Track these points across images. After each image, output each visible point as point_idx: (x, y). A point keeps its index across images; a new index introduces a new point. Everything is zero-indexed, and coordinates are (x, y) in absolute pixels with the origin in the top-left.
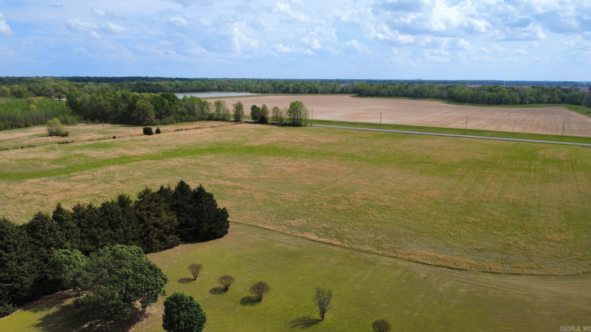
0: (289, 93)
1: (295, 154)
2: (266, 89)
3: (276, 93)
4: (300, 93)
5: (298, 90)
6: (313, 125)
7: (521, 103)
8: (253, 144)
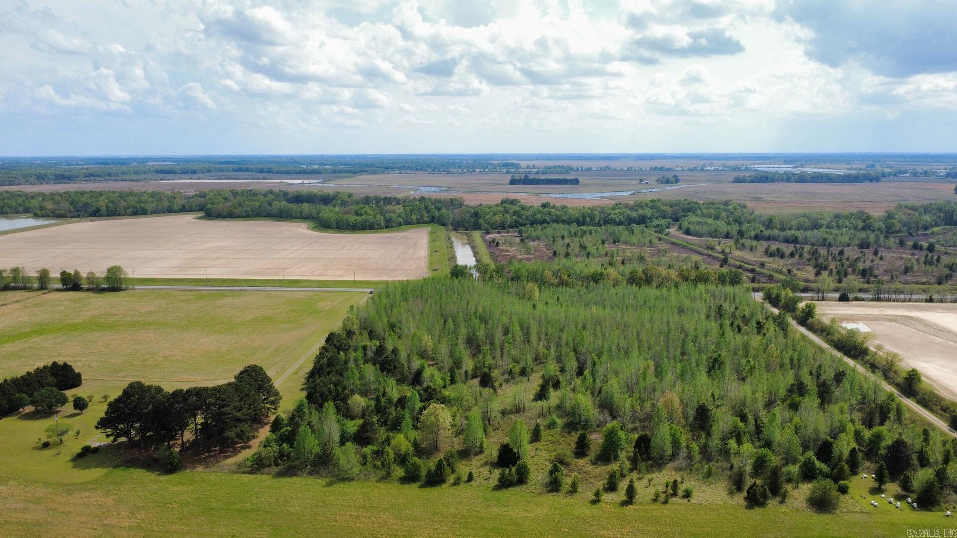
0: (101, 215)
1: (117, 328)
2: (62, 212)
3: (78, 216)
4: (119, 215)
5: (115, 211)
6: (135, 287)
7: (387, 227)
8: (75, 321)
